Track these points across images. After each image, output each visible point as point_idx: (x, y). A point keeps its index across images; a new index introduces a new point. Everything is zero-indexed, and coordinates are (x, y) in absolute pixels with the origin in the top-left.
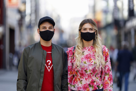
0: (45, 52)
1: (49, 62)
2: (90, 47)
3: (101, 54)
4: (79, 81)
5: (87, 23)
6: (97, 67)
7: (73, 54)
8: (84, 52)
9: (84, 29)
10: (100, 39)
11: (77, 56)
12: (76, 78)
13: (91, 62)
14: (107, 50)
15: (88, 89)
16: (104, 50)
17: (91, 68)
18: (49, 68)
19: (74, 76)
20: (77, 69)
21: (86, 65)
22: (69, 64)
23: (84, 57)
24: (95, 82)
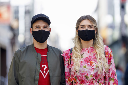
1: (44, 67)
2: (89, 48)
3: (103, 56)
5: (85, 19)
6: (100, 71)
7: (70, 57)
8: (83, 55)
9: (82, 26)
10: (100, 38)
11: (75, 59)
13: (92, 65)
14: (110, 51)
16: (106, 50)
17: (93, 73)
18: (45, 74)
19: (72, 83)
20: (76, 74)
21: (86, 70)
22: (67, 70)
23: (83, 61)
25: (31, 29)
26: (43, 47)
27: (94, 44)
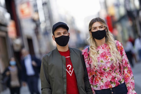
0: (64, 58)
1: (69, 67)
2: (103, 45)
3: (115, 49)
4: (100, 80)
5: (96, 22)
6: (114, 63)
7: (89, 55)
8: (98, 51)
9: (94, 28)
10: (111, 35)
11: (93, 56)
12: (96, 78)
13: (108, 59)
14: (120, 45)
15: (110, 86)
16: (117, 45)
17: (109, 65)
18: (70, 73)
19: (93, 76)
20: (95, 69)
21: (103, 63)
22: (87, 66)
23: (100, 56)
24: (115, 77)
25: (53, 36)
26: (66, 49)
27: (107, 41)
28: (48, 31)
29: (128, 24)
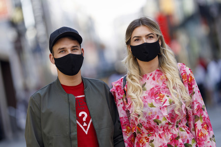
0: (73, 98)
1: (83, 115)
2: (154, 72)
3: (179, 81)
4: (147, 143)
5: (139, 26)
6: (177, 108)
7: (125, 92)
8: (144, 85)
9: (135, 38)
10: (169, 53)
11: (134, 95)
12: (140, 138)
13: (163, 101)
14: (188, 72)
16: (182, 72)
17: (165, 113)
18: (85, 128)
19: (134, 135)
20: (138, 120)
21: (154, 109)
22: (122, 114)
23: (147, 95)
24: (178, 137)
25: (50, 55)
26: (76, 81)
27: (161, 64)
28: (40, 45)
29: (201, 30)
